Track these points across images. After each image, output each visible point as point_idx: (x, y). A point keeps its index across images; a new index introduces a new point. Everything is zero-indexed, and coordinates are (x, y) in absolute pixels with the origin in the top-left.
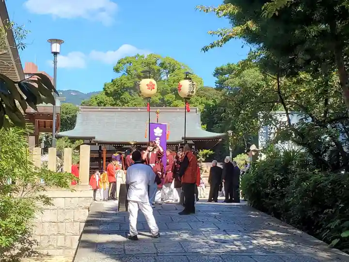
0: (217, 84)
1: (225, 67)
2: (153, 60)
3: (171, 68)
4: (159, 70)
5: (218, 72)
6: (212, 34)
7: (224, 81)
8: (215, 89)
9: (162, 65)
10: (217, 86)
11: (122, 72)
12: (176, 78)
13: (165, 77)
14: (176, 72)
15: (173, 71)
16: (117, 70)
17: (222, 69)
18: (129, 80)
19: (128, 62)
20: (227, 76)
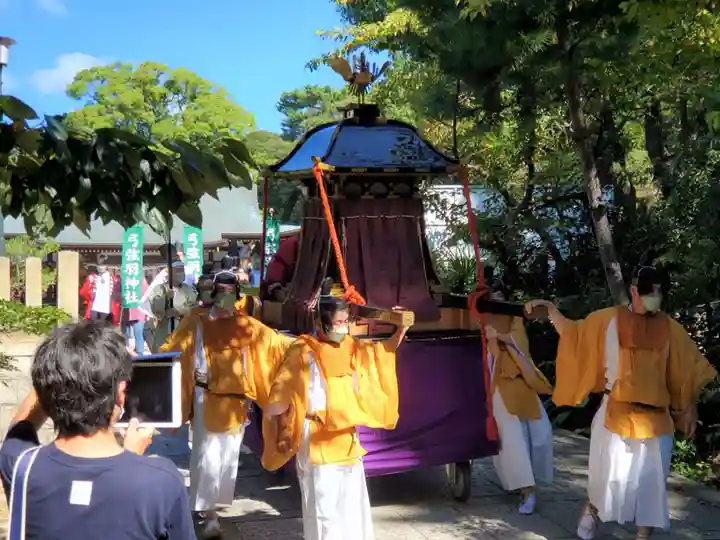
0: (286, 128)
1: (302, 93)
2: (152, 75)
3: (189, 93)
4: (164, 96)
5: (289, 103)
6: (323, 36)
7: (300, 120)
8: (281, 136)
9: (170, 85)
10: (285, 130)
11: (85, 99)
12: (199, 113)
13: (176, 111)
14: (200, 99)
15: (193, 98)
16: (73, 93)
17: (295, 97)
18: (100, 115)
19: (98, 78)
20: (305, 111)
